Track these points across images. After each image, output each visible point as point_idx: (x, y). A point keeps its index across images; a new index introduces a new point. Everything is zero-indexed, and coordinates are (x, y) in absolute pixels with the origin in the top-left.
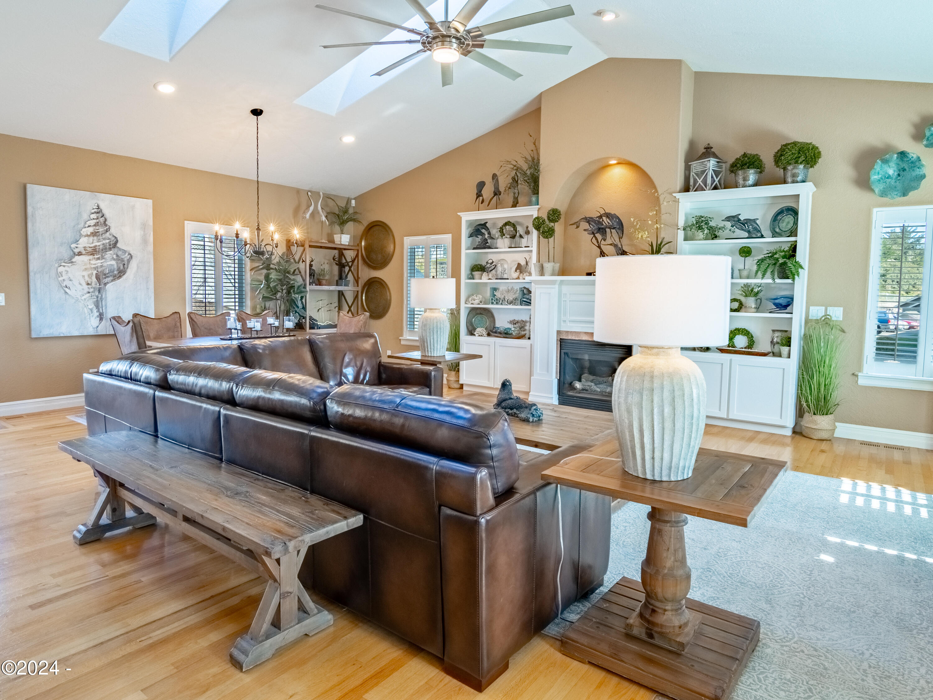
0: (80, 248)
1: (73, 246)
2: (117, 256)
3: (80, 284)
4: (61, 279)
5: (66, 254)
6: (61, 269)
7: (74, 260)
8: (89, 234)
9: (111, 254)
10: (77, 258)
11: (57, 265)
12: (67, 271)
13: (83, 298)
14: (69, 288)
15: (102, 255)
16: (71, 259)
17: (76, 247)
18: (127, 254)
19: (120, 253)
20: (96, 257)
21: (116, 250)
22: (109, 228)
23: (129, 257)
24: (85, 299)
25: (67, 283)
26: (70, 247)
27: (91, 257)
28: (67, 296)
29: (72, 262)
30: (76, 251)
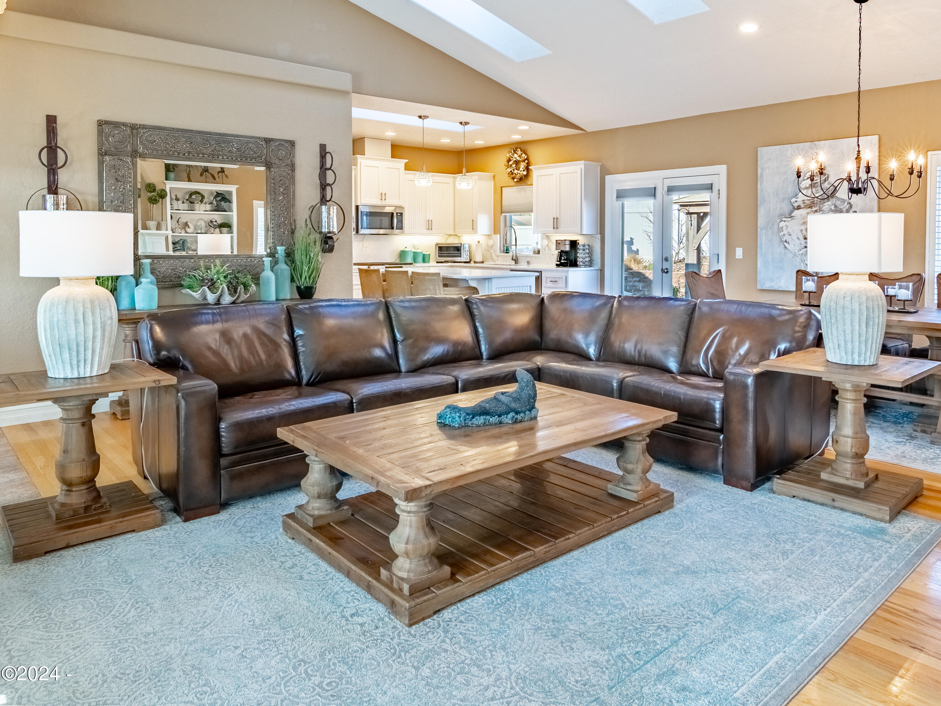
0: (800, 203)
1: (793, 200)
2: (836, 206)
3: (798, 239)
4: (782, 234)
5: (786, 209)
6: (782, 224)
7: (793, 215)
8: (808, 186)
9: (829, 205)
10: (796, 213)
11: (779, 221)
12: (787, 226)
13: (800, 252)
14: (788, 243)
15: (820, 207)
16: (791, 214)
17: (796, 201)
18: (846, 203)
19: (838, 203)
20: (814, 209)
21: (834, 199)
22: (828, 177)
23: (848, 206)
24: (802, 254)
25: (787, 238)
26: (791, 202)
27: (809, 210)
28: (787, 251)
29: (792, 217)
30: (796, 205)
